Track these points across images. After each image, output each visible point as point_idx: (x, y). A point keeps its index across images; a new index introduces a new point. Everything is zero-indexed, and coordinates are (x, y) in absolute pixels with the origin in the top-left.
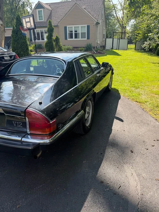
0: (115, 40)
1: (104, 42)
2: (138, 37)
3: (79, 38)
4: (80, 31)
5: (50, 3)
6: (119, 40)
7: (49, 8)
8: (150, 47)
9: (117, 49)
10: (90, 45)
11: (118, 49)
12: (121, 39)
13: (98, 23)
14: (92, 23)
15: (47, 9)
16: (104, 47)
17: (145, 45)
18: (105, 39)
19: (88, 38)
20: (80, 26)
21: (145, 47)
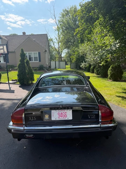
0: (57, 62)
1: (50, 63)
2: (73, 60)
3: (33, 61)
4: (33, 56)
5: (6, 36)
6: (59, 62)
7: (6, 39)
8: (85, 66)
10: (42, 66)
11: (59, 68)
12: (61, 61)
13: (46, 51)
14: (42, 50)
15: (4, 39)
16: (50, 67)
17: (82, 65)
18: (50, 62)
19: (40, 61)
20: (33, 52)
21: (82, 67)
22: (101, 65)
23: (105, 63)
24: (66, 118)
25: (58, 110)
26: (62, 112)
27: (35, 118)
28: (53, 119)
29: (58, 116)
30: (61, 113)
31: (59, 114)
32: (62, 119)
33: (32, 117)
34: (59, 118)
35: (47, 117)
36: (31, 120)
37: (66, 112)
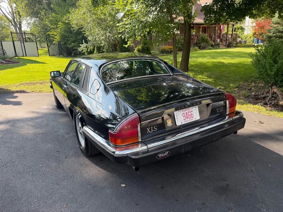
8: (88, 50)
9: (23, 56)
11: (25, 55)
12: (26, 42)
17: (81, 48)
21: (82, 51)
22: (126, 46)
23: (132, 43)
24: (192, 118)
25: (181, 110)
26: (187, 111)
27: (155, 127)
28: (178, 124)
29: (183, 118)
30: (186, 113)
31: (184, 116)
32: (188, 121)
33: (152, 127)
34: (185, 121)
35: (169, 123)
36: (150, 132)
37: (191, 110)
